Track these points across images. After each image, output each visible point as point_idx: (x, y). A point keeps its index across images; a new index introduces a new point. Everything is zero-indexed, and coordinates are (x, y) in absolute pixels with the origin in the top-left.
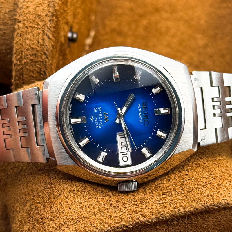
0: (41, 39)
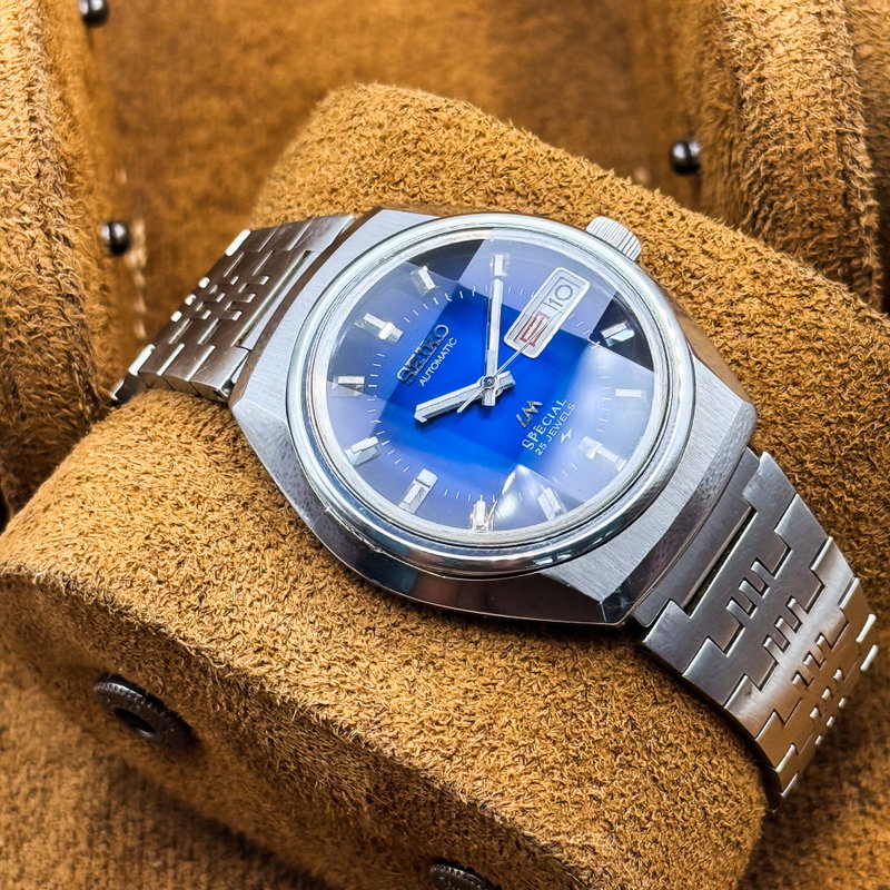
0: (44, 255)
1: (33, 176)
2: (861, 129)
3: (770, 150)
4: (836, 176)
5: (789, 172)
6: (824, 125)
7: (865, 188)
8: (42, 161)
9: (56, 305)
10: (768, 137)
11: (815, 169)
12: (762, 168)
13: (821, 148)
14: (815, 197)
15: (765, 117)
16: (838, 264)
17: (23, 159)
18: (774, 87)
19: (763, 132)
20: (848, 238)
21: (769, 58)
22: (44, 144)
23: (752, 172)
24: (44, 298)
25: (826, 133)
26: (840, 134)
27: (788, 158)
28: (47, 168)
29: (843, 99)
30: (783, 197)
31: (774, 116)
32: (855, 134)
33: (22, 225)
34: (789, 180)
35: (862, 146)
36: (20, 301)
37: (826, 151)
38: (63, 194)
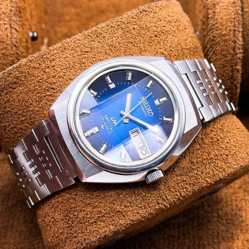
0: (9, 33)
1: (9, 10)
2: (241, 30)
3: (215, 32)
4: (232, 42)
5: (219, 39)
6: (230, 27)
7: (240, 46)
8: (12, 7)
9: (11, 47)
10: (214, 29)
11: (226, 39)
12: (211, 37)
13: (229, 34)
14: (225, 47)
15: (214, 23)
16: (230, 67)
17: (7, 6)
18: (218, 15)
19: (213, 27)
20: (233, 60)
21: (217, 7)
22: (14, 2)
23: (208, 38)
24: (8, 45)
25: (230, 30)
26: (235, 31)
27: (219, 35)
28: (13, 9)
29: (237, 21)
30: (216, 46)
31: (216, 23)
32: (239, 31)
33: (4, 24)
34: (218, 42)
35: (240, 35)
36: (1, 45)
37: (230, 35)
38: (17, 17)
